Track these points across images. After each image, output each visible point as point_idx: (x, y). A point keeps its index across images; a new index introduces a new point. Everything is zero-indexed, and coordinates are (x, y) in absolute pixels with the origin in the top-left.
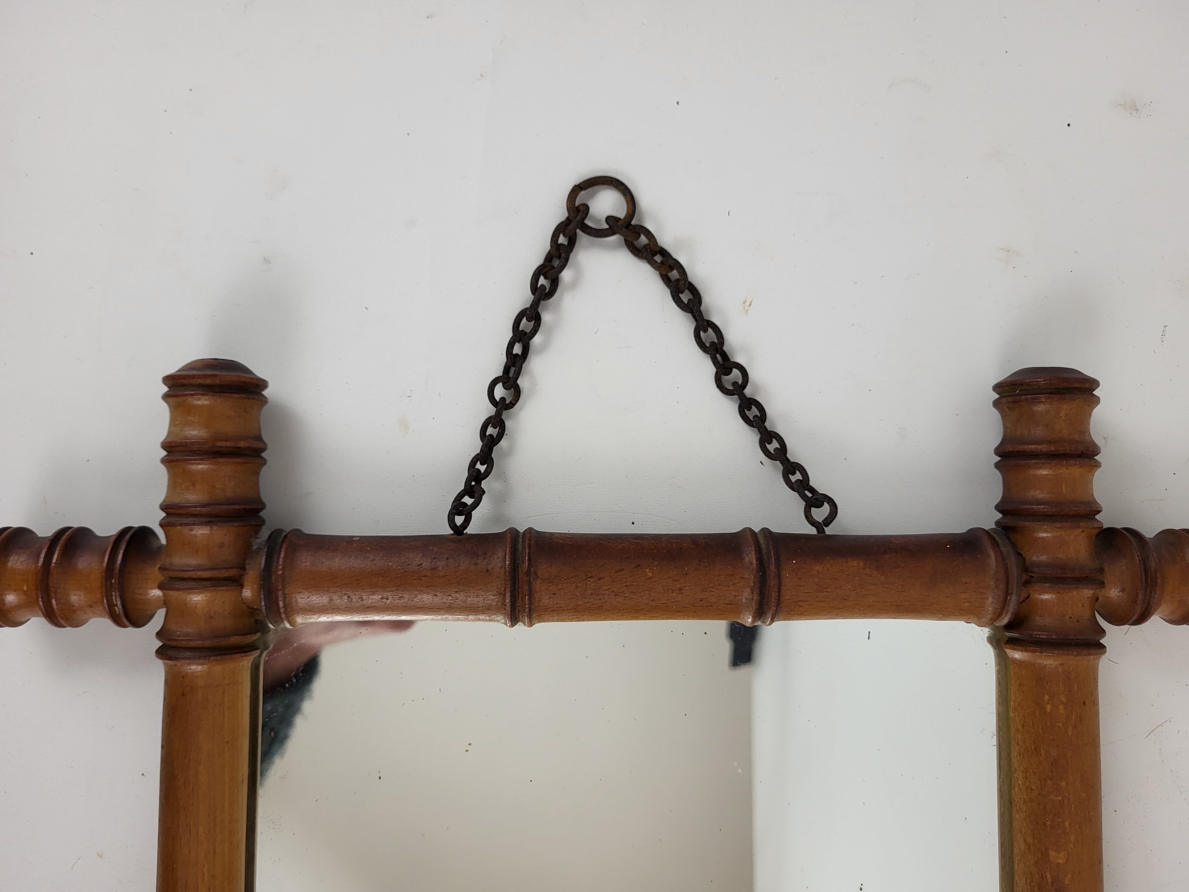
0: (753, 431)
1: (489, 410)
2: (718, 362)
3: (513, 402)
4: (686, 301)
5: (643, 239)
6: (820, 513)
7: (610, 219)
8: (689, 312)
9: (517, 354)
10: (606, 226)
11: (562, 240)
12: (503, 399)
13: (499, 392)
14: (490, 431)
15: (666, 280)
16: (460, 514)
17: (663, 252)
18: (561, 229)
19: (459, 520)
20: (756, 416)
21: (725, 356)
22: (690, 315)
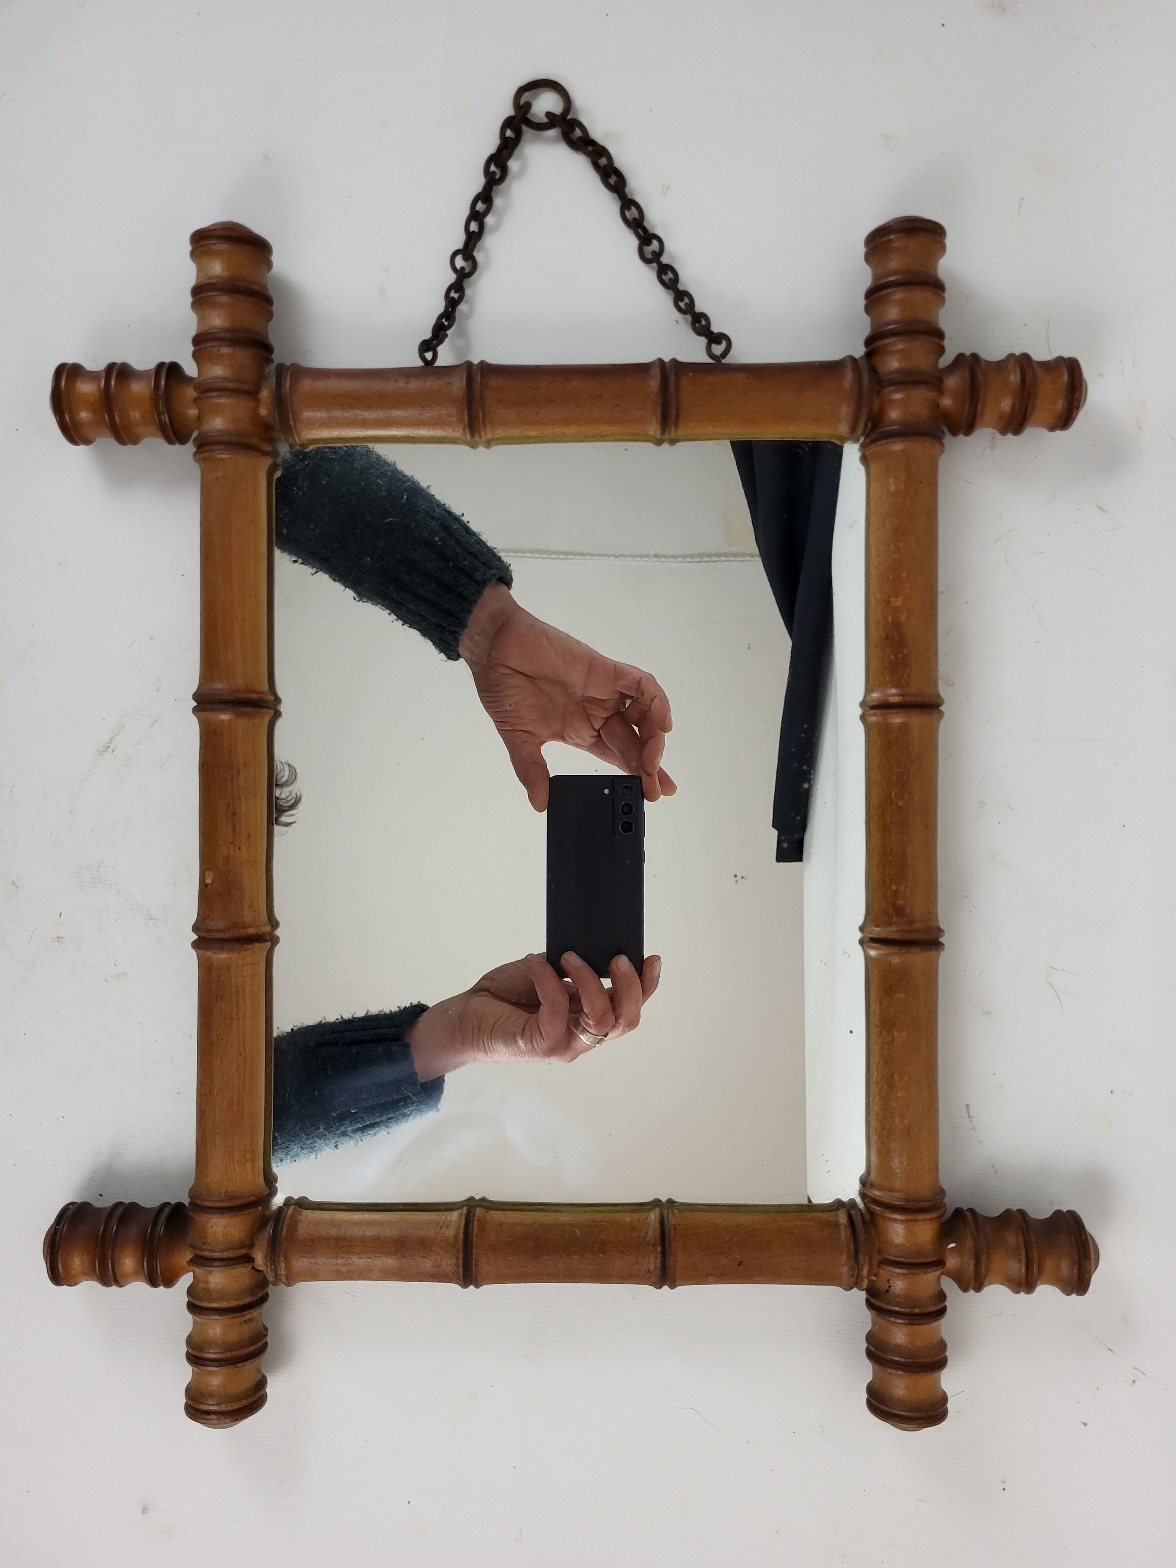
0: (668, 293)
1: (452, 277)
2: (640, 235)
3: (471, 272)
4: (613, 184)
5: (578, 132)
6: (718, 349)
7: (549, 114)
8: (615, 193)
9: (473, 232)
10: (545, 120)
11: (509, 133)
12: (463, 268)
13: (460, 262)
14: (453, 294)
15: (596, 166)
16: (428, 350)
17: (593, 143)
18: (508, 123)
19: (429, 355)
20: (670, 279)
21: (645, 230)
22: (616, 195)
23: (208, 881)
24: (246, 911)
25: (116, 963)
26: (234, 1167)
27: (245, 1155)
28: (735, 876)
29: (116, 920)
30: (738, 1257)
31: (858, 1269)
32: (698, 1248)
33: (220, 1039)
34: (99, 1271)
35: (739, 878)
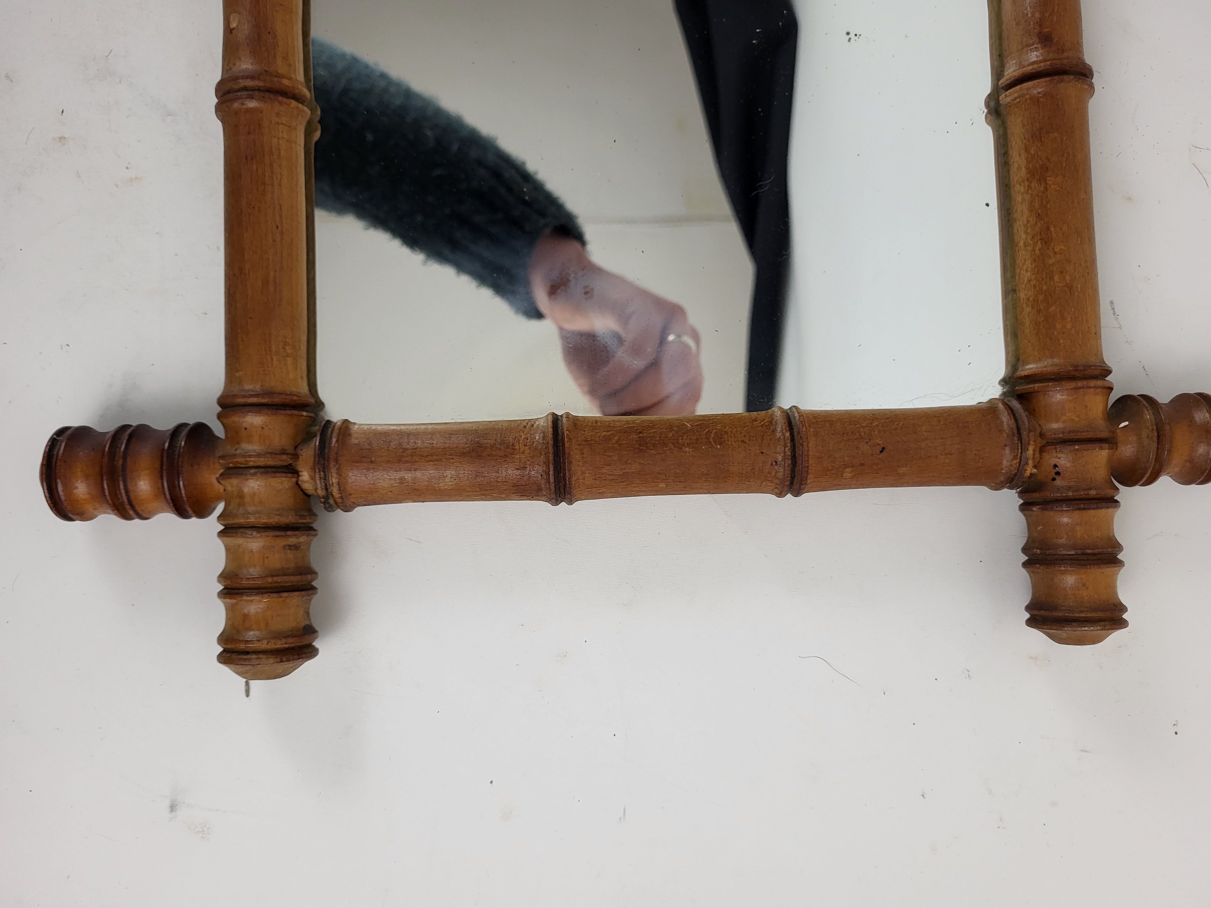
23: (234, 25)
24: (279, 61)
25: (129, 166)
26: (272, 359)
27: (284, 348)
28: (848, 34)
29: (127, 117)
30: (880, 442)
31: (1022, 449)
32: (832, 434)
33: (251, 206)
34: (110, 493)
35: (852, 35)
